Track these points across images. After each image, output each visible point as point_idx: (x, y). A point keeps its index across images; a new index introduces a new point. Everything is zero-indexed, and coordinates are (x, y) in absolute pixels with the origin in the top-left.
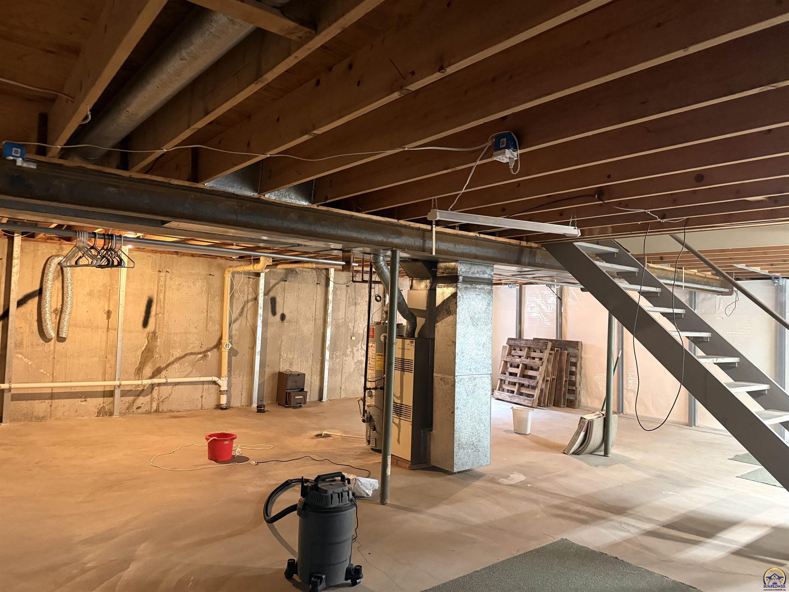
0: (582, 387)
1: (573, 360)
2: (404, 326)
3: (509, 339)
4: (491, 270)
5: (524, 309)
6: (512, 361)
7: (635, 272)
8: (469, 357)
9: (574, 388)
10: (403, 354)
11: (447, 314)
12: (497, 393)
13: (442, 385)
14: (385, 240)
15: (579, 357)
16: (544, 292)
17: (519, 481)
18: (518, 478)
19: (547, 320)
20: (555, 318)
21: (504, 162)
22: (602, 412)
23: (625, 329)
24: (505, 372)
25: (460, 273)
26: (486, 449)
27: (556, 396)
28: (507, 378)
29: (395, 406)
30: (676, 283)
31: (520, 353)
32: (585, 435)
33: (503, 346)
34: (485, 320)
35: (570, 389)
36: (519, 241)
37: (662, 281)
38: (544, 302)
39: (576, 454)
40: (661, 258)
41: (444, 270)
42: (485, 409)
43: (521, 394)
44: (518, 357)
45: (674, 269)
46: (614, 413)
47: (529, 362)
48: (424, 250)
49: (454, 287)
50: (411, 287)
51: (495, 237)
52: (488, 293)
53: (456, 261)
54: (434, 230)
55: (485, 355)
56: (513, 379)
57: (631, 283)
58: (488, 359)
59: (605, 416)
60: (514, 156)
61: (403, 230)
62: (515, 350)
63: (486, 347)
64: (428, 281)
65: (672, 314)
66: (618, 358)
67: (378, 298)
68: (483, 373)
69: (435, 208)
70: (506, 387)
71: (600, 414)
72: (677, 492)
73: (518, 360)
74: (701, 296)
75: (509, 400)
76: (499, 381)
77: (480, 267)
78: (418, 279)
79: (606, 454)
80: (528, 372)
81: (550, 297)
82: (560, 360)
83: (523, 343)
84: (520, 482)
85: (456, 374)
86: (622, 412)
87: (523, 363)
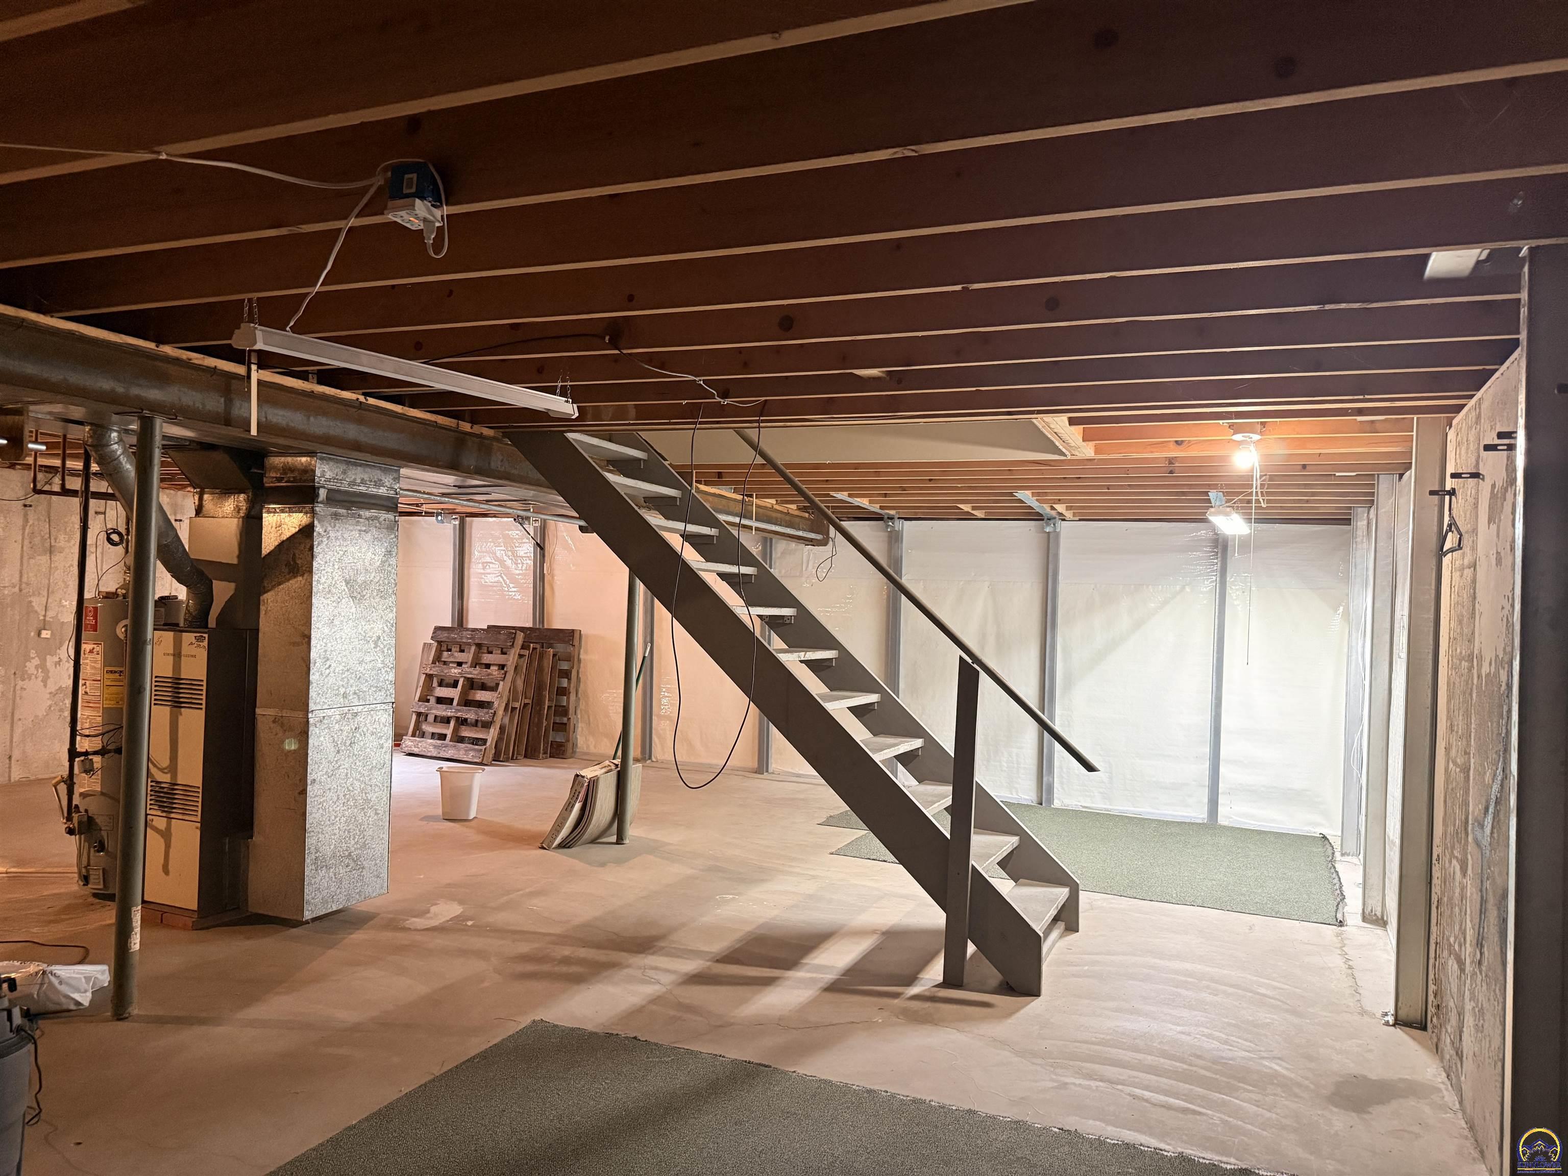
0: (579, 716)
1: (564, 666)
2: (181, 602)
3: (438, 629)
4: (394, 479)
5: (469, 568)
6: (442, 674)
7: (676, 498)
8: (341, 668)
9: (565, 720)
10: (177, 666)
11: (289, 573)
12: (409, 743)
13: (276, 734)
14: (120, 389)
15: (576, 660)
16: (510, 532)
17: (448, 918)
18: (446, 911)
19: (515, 589)
20: (532, 585)
21: (414, 228)
22: (614, 761)
23: (656, 601)
24: (428, 697)
25: (319, 480)
26: (378, 862)
27: (530, 739)
28: (431, 709)
29: (157, 789)
30: (745, 522)
31: (460, 657)
32: (583, 809)
33: (425, 644)
34: (381, 587)
35: (557, 721)
36: (455, 421)
37: (722, 517)
38: (510, 553)
39: (564, 847)
40: (720, 475)
41: (281, 474)
42: (378, 777)
43: (461, 740)
44: (455, 665)
45: (740, 497)
46: (636, 760)
47: (477, 675)
48: (227, 421)
49: (306, 513)
50: (199, 511)
51: (401, 407)
52: (387, 528)
53: (311, 454)
54: (254, 376)
55: (380, 662)
56: (445, 710)
57: (667, 518)
58: (386, 671)
59: (619, 769)
60: (434, 216)
61: (172, 369)
62: (450, 650)
63: (382, 646)
64: (242, 497)
65: (737, 575)
66: (644, 657)
67: (115, 537)
68: (375, 702)
69: (251, 321)
70: (428, 728)
71: (611, 764)
72: (739, 894)
73: (455, 671)
74: (781, 546)
75: (434, 755)
76: (414, 717)
77: (369, 470)
78: (217, 491)
79: (620, 840)
80: (475, 693)
81: (521, 543)
82: (540, 669)
83: (466, 637)
84: (451, 920)
85: (312, 706)
86: (650, 758)
87: (465, 677)
